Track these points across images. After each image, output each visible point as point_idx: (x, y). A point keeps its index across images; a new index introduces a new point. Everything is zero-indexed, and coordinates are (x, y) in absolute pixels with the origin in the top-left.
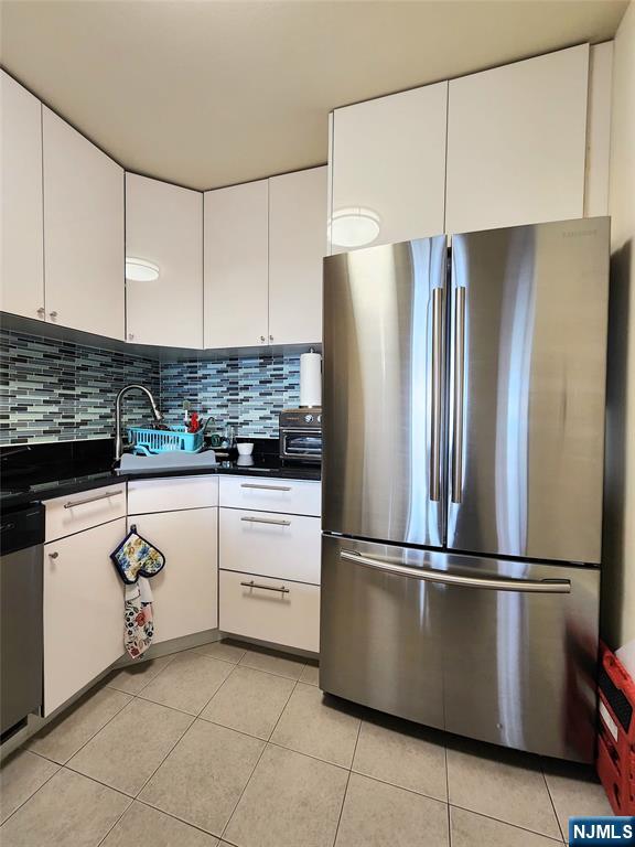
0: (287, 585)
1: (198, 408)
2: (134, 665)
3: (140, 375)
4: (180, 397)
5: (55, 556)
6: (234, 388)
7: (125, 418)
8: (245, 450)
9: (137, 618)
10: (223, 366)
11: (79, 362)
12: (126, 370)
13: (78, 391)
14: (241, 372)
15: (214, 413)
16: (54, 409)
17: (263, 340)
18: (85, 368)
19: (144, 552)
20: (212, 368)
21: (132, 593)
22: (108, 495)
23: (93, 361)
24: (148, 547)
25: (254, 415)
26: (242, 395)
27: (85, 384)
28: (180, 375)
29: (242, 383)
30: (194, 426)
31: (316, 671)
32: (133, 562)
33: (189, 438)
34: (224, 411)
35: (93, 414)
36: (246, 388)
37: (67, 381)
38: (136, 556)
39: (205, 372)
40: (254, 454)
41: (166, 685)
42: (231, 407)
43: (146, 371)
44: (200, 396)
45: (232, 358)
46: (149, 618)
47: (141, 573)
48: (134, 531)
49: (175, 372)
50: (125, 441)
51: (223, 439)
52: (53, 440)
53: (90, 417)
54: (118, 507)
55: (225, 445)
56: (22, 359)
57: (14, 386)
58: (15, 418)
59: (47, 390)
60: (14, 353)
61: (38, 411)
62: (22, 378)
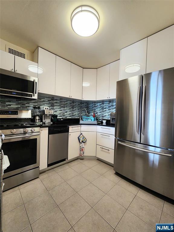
0: (109, 149)
1: (96, 112)
2: (80, 158)
3: (85, 106)
4: (92, 110)
5: (70, 135)
6: (103, 108)
7: (82, 114)
8: (104, 122)
9: (82, 150)
10: (101, 103)
11: (75, 104)
12: (82, 105)
13: (74, 109)
14: (105, 105)
15: (99, 114)
16: (71, 112)
17: (108, 98)
18: (75, 105)
19: (83, 138)
20: (99, 104)
21: (81, 145)
22: (78, 127)
23: (77, 104)
24: (84, 137)
25: (107, 114)
26: (104, 110)
28: (92, 106)
29: (104, 107)
30: (94, 116)
31: (113, 168)
32: (81, 139)
33: (93, 119)
34: (101, 113)
35: (76, 113)
36: (105, 108)
37: (73, 108)
38: (82, 138)
39: (97, 105)
40: (106, 123)
41: (85, 162)
43: (86, 105)
44: (96, 110)
45: (103, 102)
46: (83, 150)
47: (82, 142)
48: (82, 134)
49: (91, 105)
50: (82, 119)
51: (100, 119)
52: (70, 118)
53: (76, 114)
54: (79, 129)
55: (100, 120)
56: (67, 104)
57: (65, 108)
58: (65, 114)
59: (70, 109)
60: (66, 103)
61: (69, 113)
62: (67, 107)
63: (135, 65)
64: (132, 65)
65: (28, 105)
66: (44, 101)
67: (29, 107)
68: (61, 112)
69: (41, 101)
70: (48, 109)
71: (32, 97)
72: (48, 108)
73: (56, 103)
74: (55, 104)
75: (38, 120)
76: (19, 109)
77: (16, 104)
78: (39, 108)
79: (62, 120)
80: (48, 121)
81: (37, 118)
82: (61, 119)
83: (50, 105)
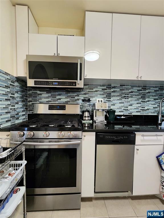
5: (138, 150)
11: (147, 91)
13: (147, 100)
16: (139, 105)
18: (149, 93)
23: (152, 90)
27: (149, 97)
35: (151, 107)
37: (143, 97)
52: (139, 114)
56: (132, 92)
57: (130, 99)
58: (129, 107)
59: (138, 100)
60: (130, 91)
61: (135, 106)
62: (132, 97)
65: (78, 98)
66: (96, 91)
67: (78, 100)
68: (122, 105)
69: (93, 92)
70: (101, 101)
72: (103, 100)
73: (114, 92)
74: (112, 94)
75: (88, 117)
76: (69, 103)
77: (66, 98)
78: (89, 100)
79: (123, 117)
80: (100, 119)
81: (86, 114)
82: (121, 116)
83: (105, 96)
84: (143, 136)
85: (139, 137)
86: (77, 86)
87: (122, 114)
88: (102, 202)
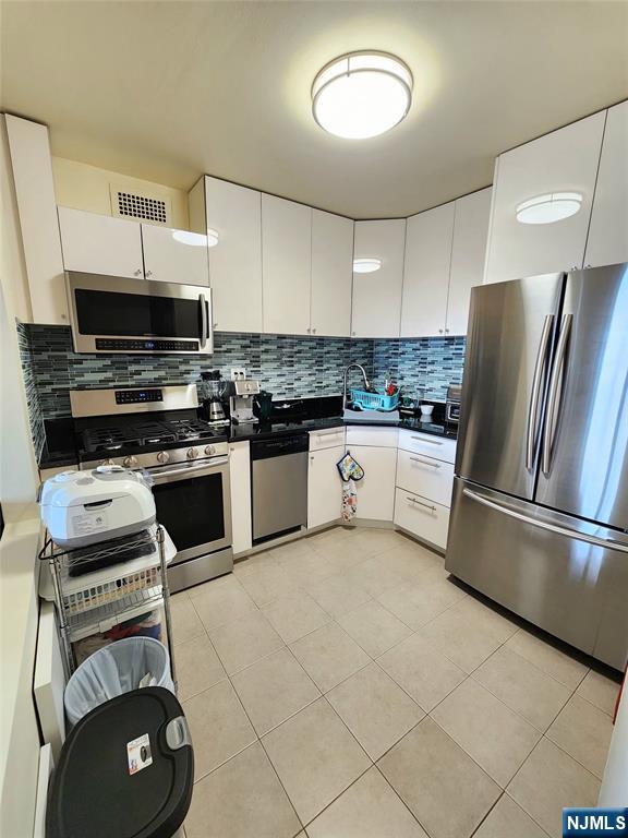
0: (436, 506)
1: (398, 376)
2: (344, 525)
3: (360, 352)
4: (386, 367)
5: (312, 458)
6: (423, 363)
7: (350, 383)
8: (427, 410)
9: (348, 500)
10: (417, 345)
11: (326, 349)
12: (352, 350)
13: (325, 367)
14: (430, 350)
15: (409, 380)
16: (313, 378)
17: (441, 331)
18: (328, 352)
19: (353, 466)
20: (409, 347)
21: (347, 487)
22: (337, 432)
23: (333, 347)
24: (355, 463)
25: (437, 385)
26: (429, 368)
27: (328, 362)
28: (387, 351)
29: (429, 359)
30: (392, 391)
31: (444, 560)
32: (347, 471)
33: (386, 399)
34: (415, 379)
35: (332, 380)
36: (433, 363)
37: (320, 363)
38: (349, 467)
39: (405, 349)
40: (433, 415)
41: (358, 538)
42: (421, 377)
43: (365, 349)
44: (399, 368)
45: (425, 342)
46: (354, 502)
47: (351, 477)
48: (348, 454)
49: (384, 348)
50: (348, 397)
51: (411, 401)
52: (312, 396)
53: (329, 383)
54: (341, 439)
55: (412, 406)
56: (299, 352)
57: (296, 367)
58: (296, 384)
59: (310, 368)
60: (296, 349)
61: (307, 380)
62: (299, 362)
63: (556, 197)
64: (548, 198)
65: (188, 368)
66: (229, 351)
67: (188, 372)
68: (283, 379)
69: (220, 352)
70: (242, 373)
71: (197, 350)
72: (243, 370)
73: (266, 351)
74: (263, 357)
75: (218, 412)
76: (164, 382)
77: (155, 369)
78: (217, 375)
79: (285, 406)
80: (244, 414)
81: (215, 407)
82: (282, 403)
83: (248, 362)
84: (319, 435)
85: (315, 438)
86: (201, 351)
87: (282, 398)
88: (265, 554)
